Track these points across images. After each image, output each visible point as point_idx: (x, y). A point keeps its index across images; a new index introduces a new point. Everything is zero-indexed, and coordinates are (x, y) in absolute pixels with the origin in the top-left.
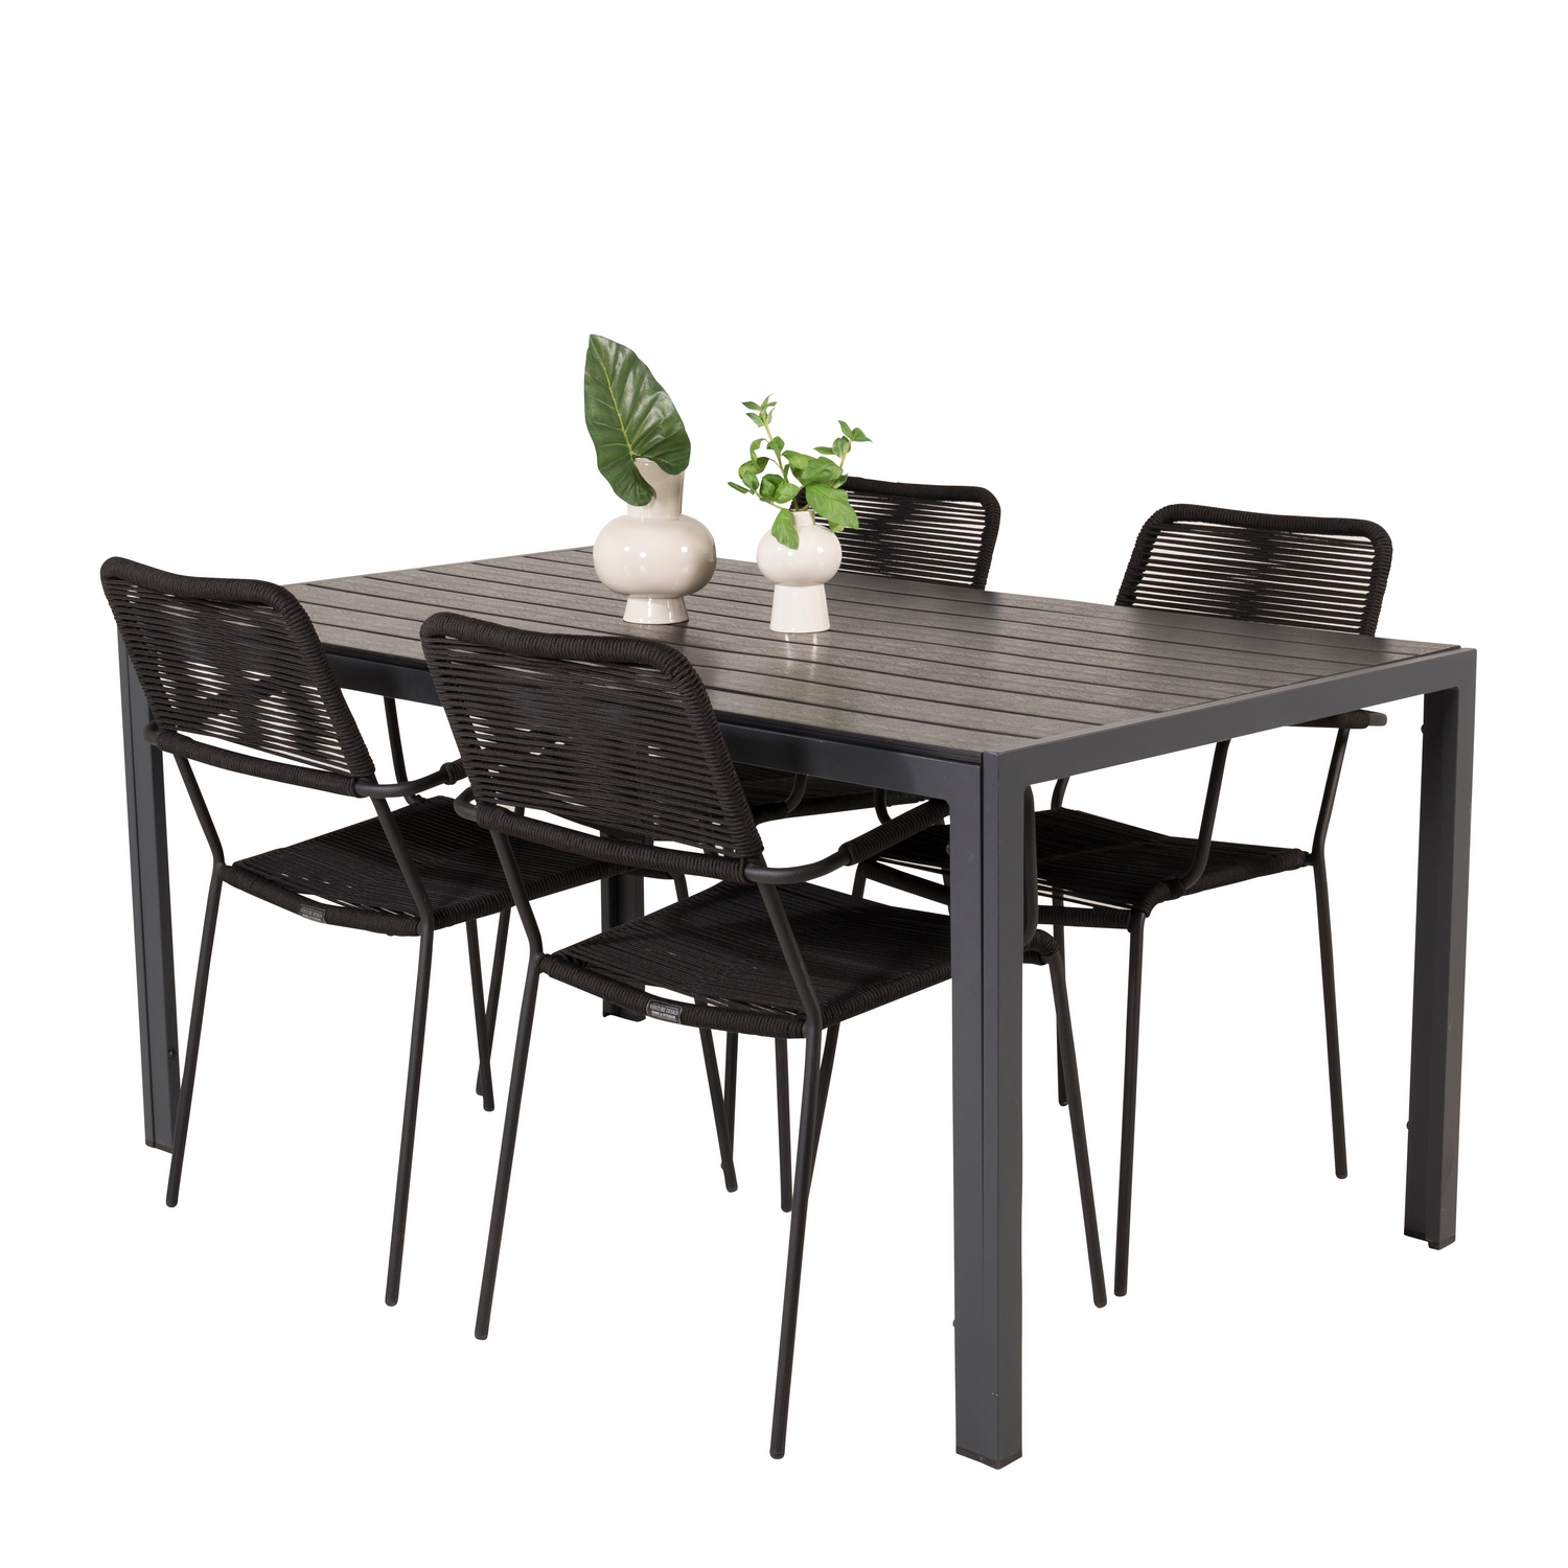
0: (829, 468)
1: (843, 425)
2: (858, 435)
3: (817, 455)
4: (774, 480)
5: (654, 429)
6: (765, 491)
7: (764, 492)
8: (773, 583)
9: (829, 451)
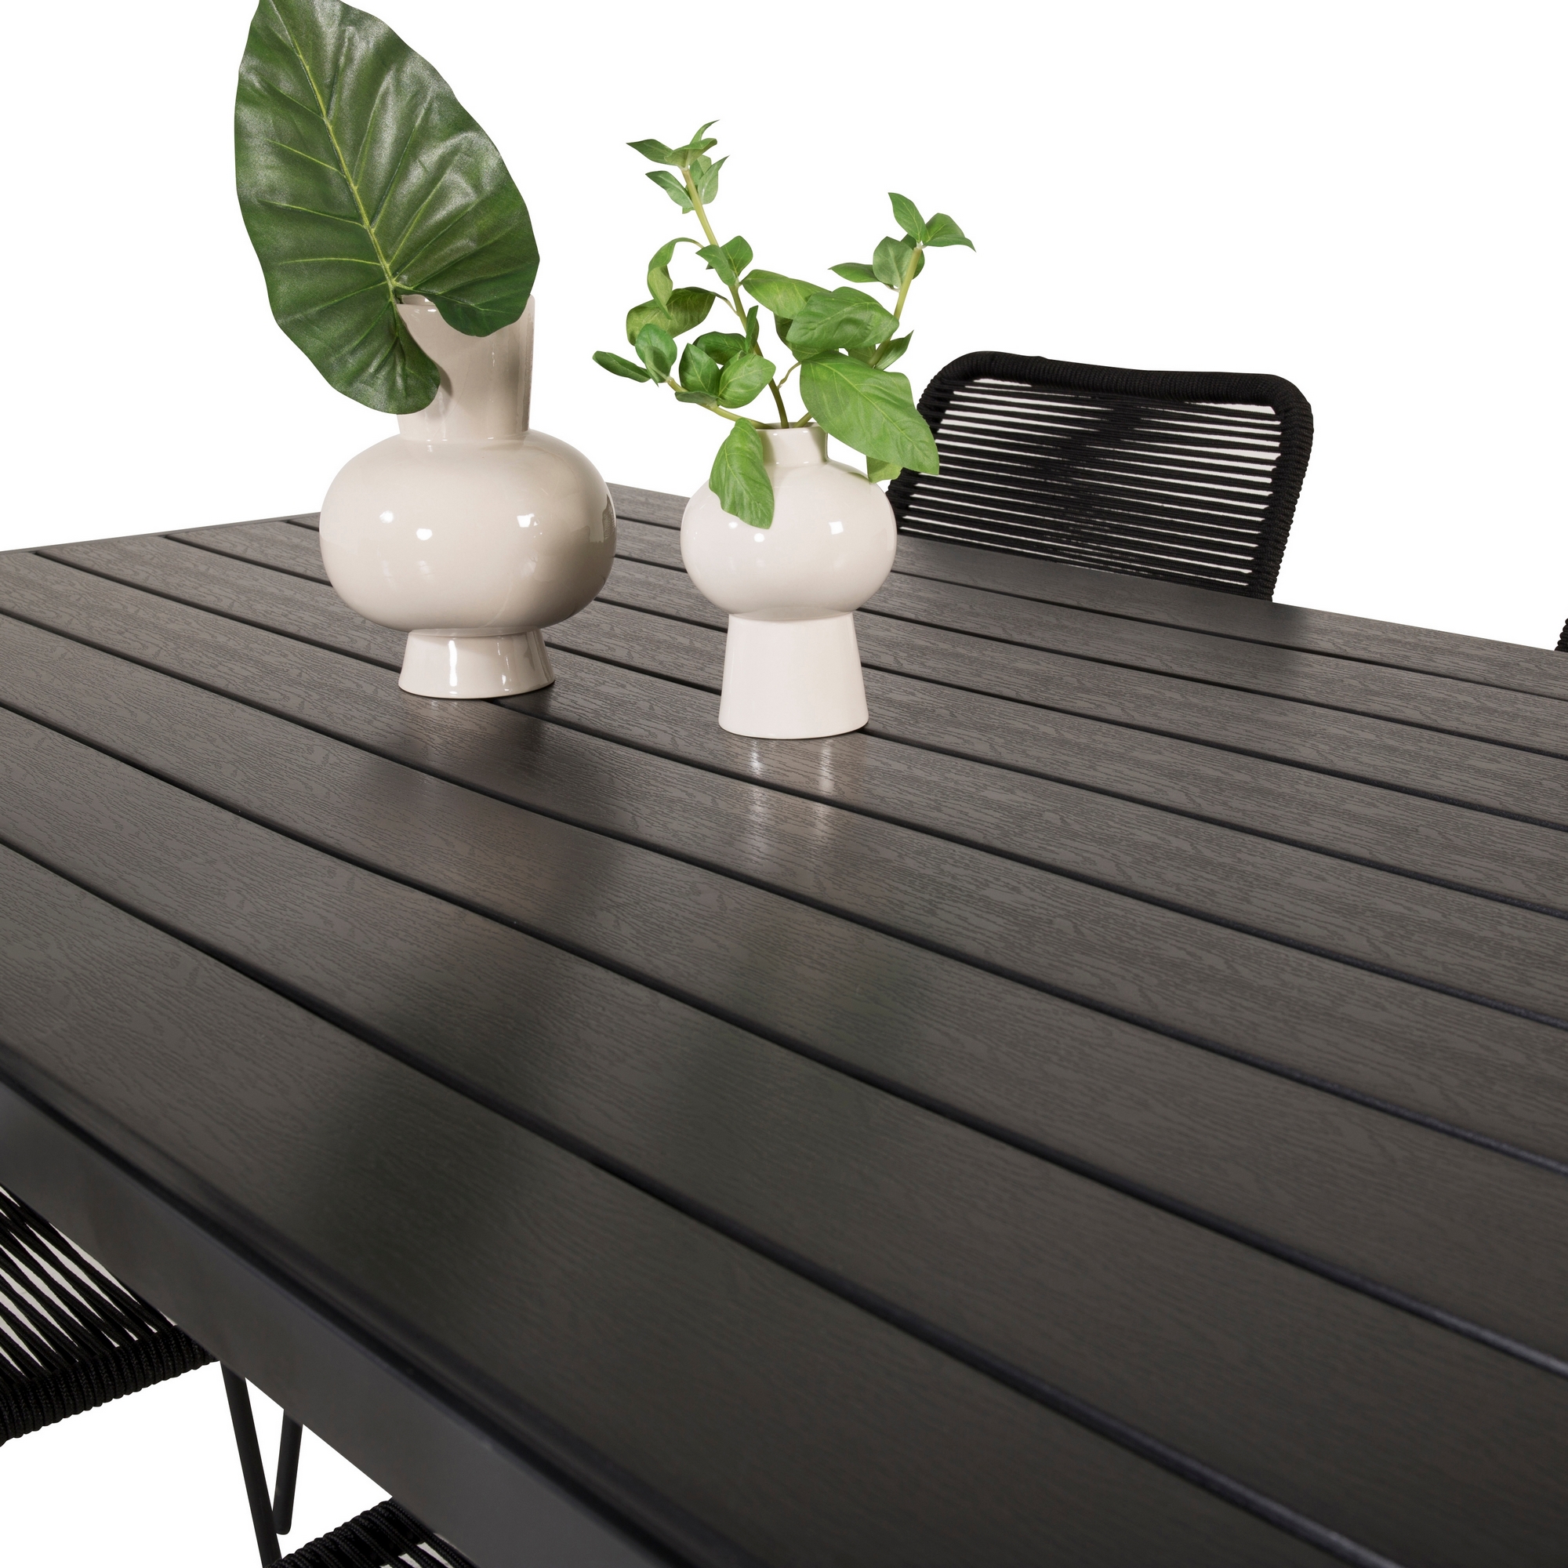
0: (861, 316)
1: (902, 206)
2: (944, 231)
3: (833, 282)
4: (719, 348)
5: (456, 223)
6: (696, 376)
7: (690, 378)
8: (726, 613)
9: (865, 273)
